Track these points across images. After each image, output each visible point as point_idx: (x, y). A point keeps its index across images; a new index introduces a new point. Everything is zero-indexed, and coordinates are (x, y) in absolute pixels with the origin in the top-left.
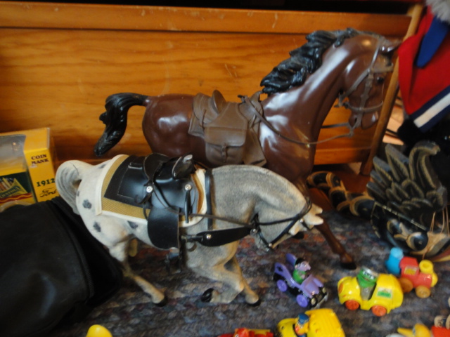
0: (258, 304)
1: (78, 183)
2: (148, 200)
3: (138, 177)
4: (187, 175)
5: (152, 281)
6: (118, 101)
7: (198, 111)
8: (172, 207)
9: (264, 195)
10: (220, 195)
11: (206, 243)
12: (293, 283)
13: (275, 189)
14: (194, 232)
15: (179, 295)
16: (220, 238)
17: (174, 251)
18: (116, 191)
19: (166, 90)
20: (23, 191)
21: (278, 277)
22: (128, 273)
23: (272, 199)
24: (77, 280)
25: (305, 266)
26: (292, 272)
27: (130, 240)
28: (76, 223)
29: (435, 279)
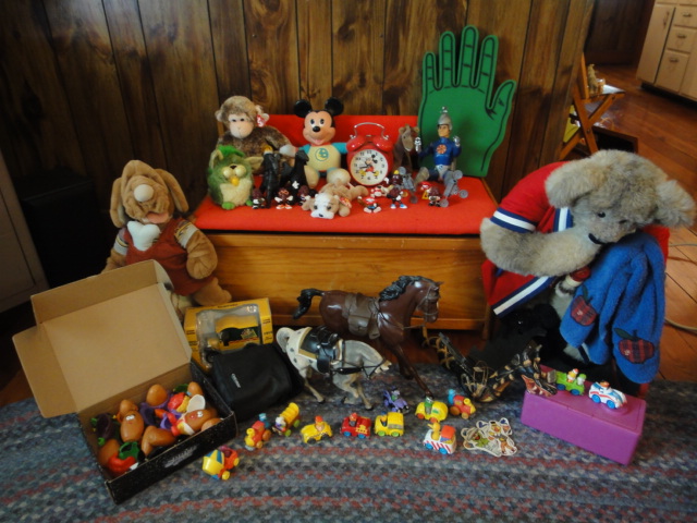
0: (371, 409)
1: (288, 338)
2: (317, 352)
3: (314, 340)
4: (334, 342)
5: (319, 391)
6: (309, 293)
7: (347, 304)
8: (327, 356)
9: (365, 355)
10: (348, 352)
11: (340, 373)
12: (390, 401)
13: (370, 353)
14: (336, 367)
15: (331, 400)
16: (347, 371)
17: (328, 374)
18: (305, 346)
19: (329, 288)
20: (255, 336)
21: (385, 398)
22: (307, 384)
23: (367, 357)
24: (286, 384)
25: (397, 393)
26: (391, 395)
27: (309, 368)
28: (284, 358)
29: (473, 410)
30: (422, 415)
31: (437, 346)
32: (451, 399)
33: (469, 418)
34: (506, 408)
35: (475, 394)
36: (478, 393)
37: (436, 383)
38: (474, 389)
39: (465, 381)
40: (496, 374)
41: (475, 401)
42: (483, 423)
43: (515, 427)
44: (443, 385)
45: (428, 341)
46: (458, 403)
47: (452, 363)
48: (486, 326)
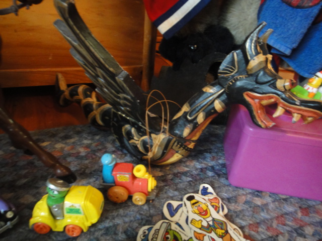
29: (152, 183)
30: (45, 226)
31: (81, 96)
32: (107, 173)
33: (148, 201)
34: (199, 166)
35: (150, 155)
36: (155, 150)
37: (83, 152)
38: (147, 147)
39: (130, 136)
40: (185, 108)
41: (153, 165)
42: (175, 204)
43: (225, 195)
44: (94, 152)
45: (67, 93)
46: (123, 177)
47: (105, 114)
48: (144, 74)
